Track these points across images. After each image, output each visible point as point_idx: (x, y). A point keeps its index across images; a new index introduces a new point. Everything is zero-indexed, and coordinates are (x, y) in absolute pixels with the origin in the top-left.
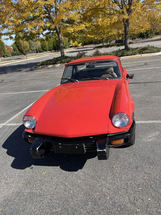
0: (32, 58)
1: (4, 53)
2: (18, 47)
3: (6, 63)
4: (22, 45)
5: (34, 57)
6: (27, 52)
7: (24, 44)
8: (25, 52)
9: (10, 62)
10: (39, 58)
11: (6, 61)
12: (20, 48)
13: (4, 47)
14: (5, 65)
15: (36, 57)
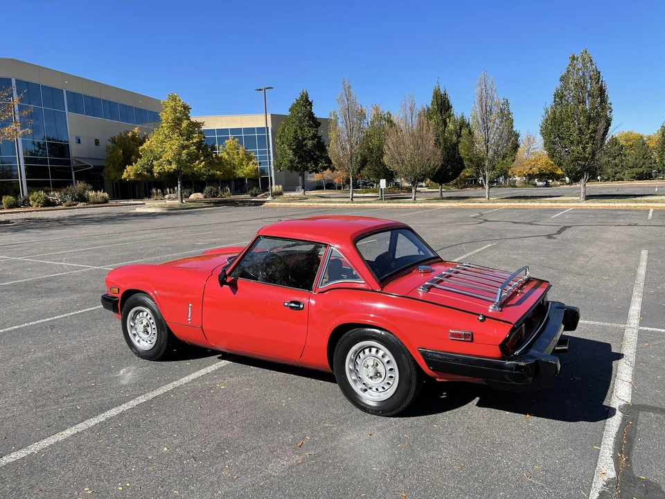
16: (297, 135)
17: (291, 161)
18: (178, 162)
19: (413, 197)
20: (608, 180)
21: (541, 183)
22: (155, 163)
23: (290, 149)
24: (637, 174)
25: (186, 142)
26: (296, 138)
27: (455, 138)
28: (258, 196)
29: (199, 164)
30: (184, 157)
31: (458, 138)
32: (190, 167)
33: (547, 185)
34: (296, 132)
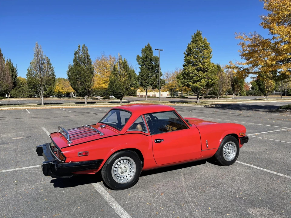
0: (274, 100)
1: (241, 90)
2: (259, 85)
3: (240, 101)
4: (266, 84)
5: (277, 100)
6: (270, 93)
7: (268, 83)
8: (267, 92)
9: (245, 101)
10: (285, 102)
11: (237, 100)
12: (262, 87)
13: (243, 84)
14: (239, 103)
15: (280, 100)
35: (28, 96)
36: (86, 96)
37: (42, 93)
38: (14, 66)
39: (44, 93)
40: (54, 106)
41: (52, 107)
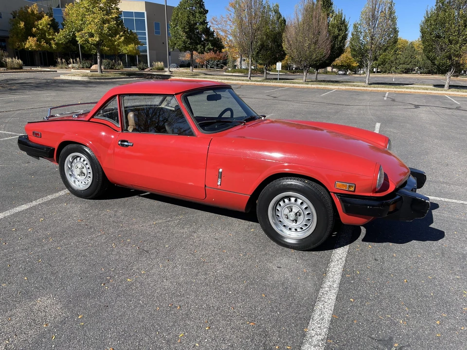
16: (190, 19)
17: (184, 42)
18: (101, 34)
19: (304, 79)
20: (385, 72)
21: (341, 72)
22: (77, 34)
23: (184, 31)
24: (405, 69)
25: (106, 17)
26: (189, 22)
27: (337, 32)
28: (146, 70)
29: (119, 39)
30: (106, 31)
31: (339, 31)
32: (111, 41)
33: (345, 74)
34: (188, 17)
35: (403, 70)
36: (449, 73)
37: (369, 64)
38: (346, 20)
39: (372, 65)
40: (382, 87)
41: (379, 89)
